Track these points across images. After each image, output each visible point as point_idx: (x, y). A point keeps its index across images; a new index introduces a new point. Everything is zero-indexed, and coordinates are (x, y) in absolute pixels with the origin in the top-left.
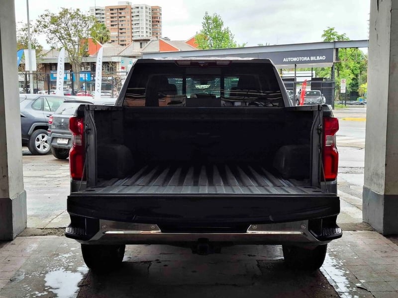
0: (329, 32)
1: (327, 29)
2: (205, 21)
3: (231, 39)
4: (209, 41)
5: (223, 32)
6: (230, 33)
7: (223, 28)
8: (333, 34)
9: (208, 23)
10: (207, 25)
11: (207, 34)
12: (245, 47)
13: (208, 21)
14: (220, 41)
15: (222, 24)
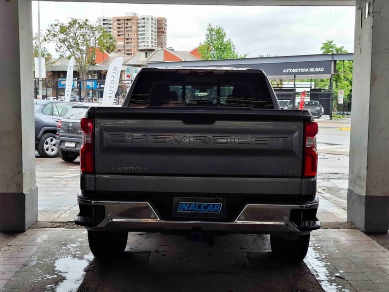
0: (328, 45)
1: (326, 42)
2: (208, 32)
3: (233, 50)
4: (212, 52)
5: (226, 43)
6: (232, 44)
7: (225, 40)
8: (331, 47)
9: (211, 34)
10: (210, 36)
11: (210, 45)
12: (246, 57)
13: (211, 32)
14: (223, 51)
15: (225, 35)
